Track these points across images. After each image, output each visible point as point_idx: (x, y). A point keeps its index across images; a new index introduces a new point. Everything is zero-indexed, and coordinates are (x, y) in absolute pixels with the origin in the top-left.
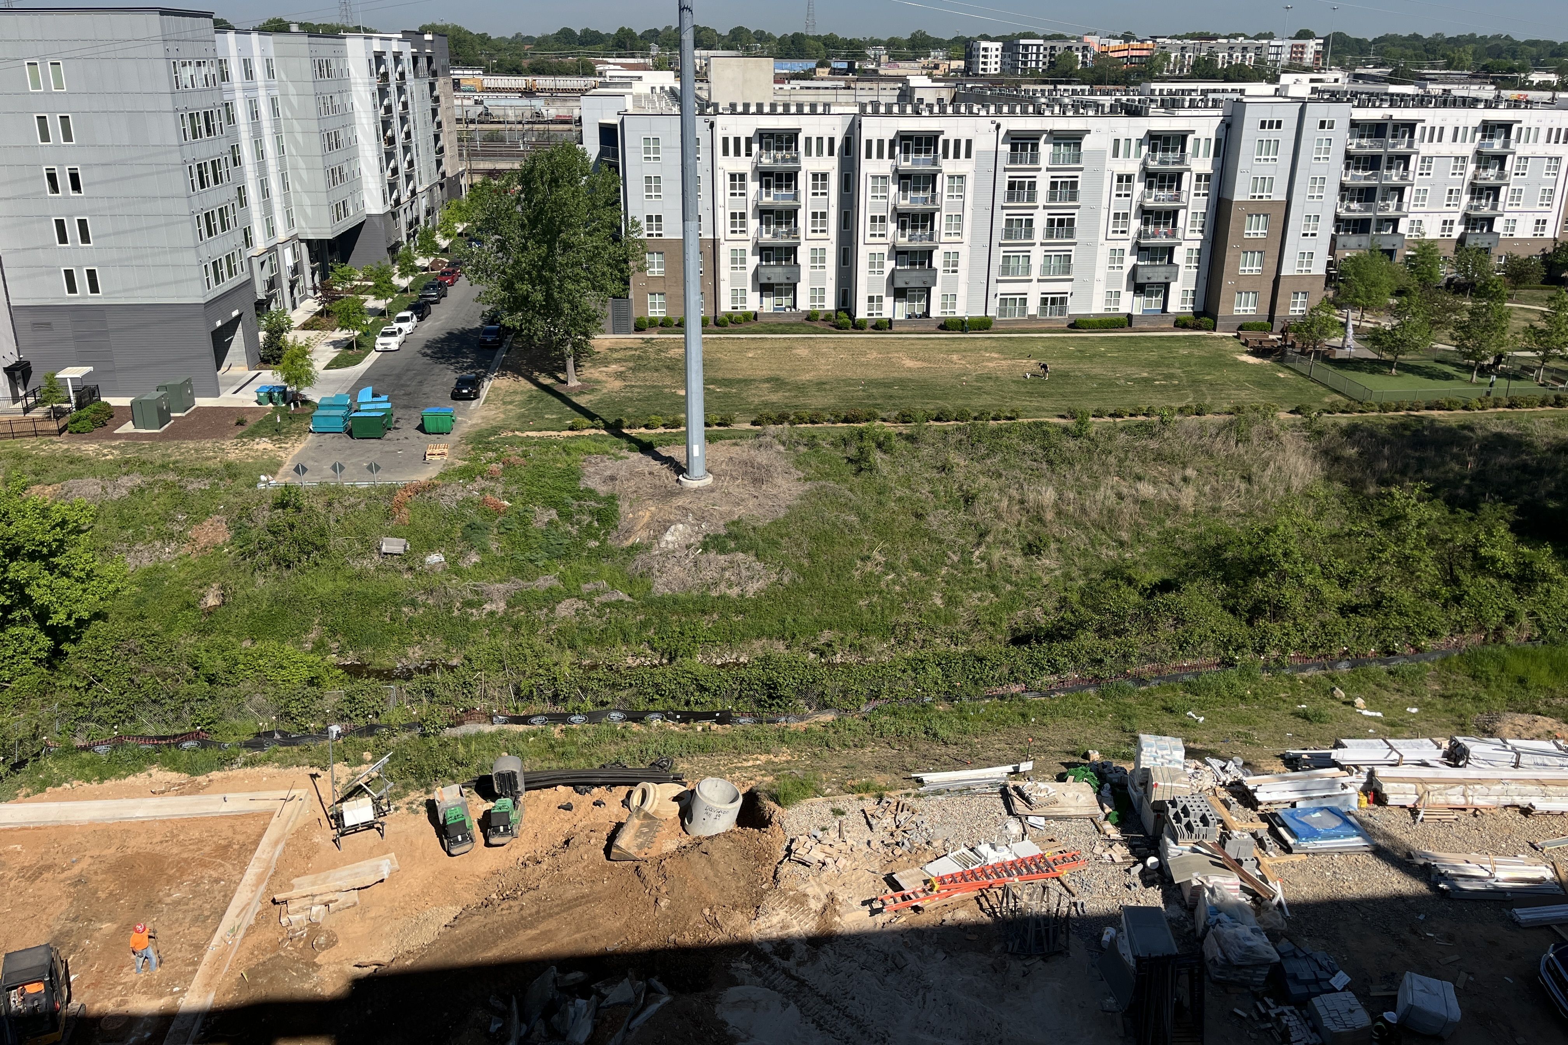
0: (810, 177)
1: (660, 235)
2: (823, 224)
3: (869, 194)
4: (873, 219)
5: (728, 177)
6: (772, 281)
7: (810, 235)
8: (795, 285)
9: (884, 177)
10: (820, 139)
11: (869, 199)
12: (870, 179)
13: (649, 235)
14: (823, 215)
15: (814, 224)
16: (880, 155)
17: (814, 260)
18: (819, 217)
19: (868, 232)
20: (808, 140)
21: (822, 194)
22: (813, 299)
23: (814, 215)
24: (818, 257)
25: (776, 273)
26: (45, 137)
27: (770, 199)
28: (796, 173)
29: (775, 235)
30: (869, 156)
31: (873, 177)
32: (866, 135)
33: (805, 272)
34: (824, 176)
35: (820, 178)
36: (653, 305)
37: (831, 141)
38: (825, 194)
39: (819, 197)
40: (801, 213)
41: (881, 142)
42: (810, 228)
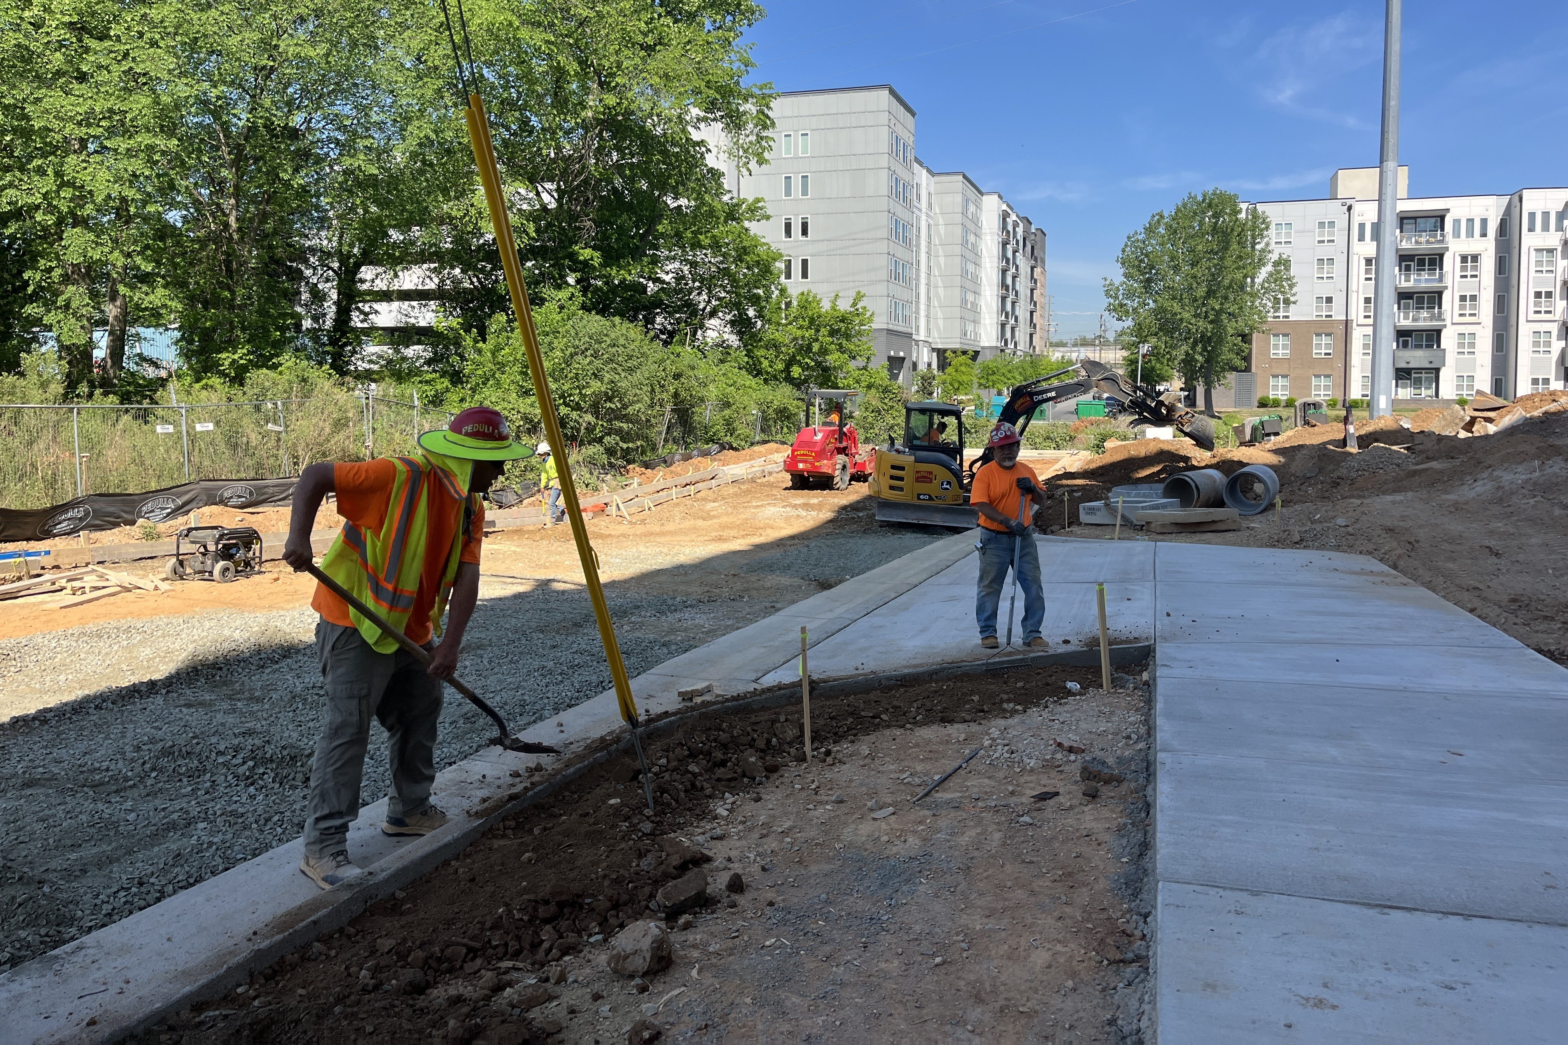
0: (1458, 259)
1: (1287, 317)
2: (1474, 307)
3: (1533, 268)
4: (1538, 295)
5: (1363, 262)
6: (1411, 366)
7: (1457, 319)
8: (1437, 370)
9: (1551, 251)
10: (1470, 221)
11: (1532, 274)
12: (1533, 253)
13: (1275, 317)
14: (1473, 298)
15: (1462, 307)
16: (1546, 228)
17: (1461, 345)
18: (1469, 300)
19: (1532, 309)
20: (1457, 222)
21: (1472, 276)
22: (1459, 387)
23: (1463, 298)
24: (1467, 342)
25: (1417, 358)
26: (788, 193)
27: (1411, 284)
28: (1441, 256)
29: (1415, 320)
30: (1531, 229)
31: (1537, 250)
32: (1527, 207)
33: (1451, 358)
34: (1475, 258)
35: (1470, 260)
36: (1275, 387)
37: (1484, 222)
38: (1476, 276)
39: (1469, 279)
40: (1446, 297)
41: (1546, 215)
42: (1457, 311)
